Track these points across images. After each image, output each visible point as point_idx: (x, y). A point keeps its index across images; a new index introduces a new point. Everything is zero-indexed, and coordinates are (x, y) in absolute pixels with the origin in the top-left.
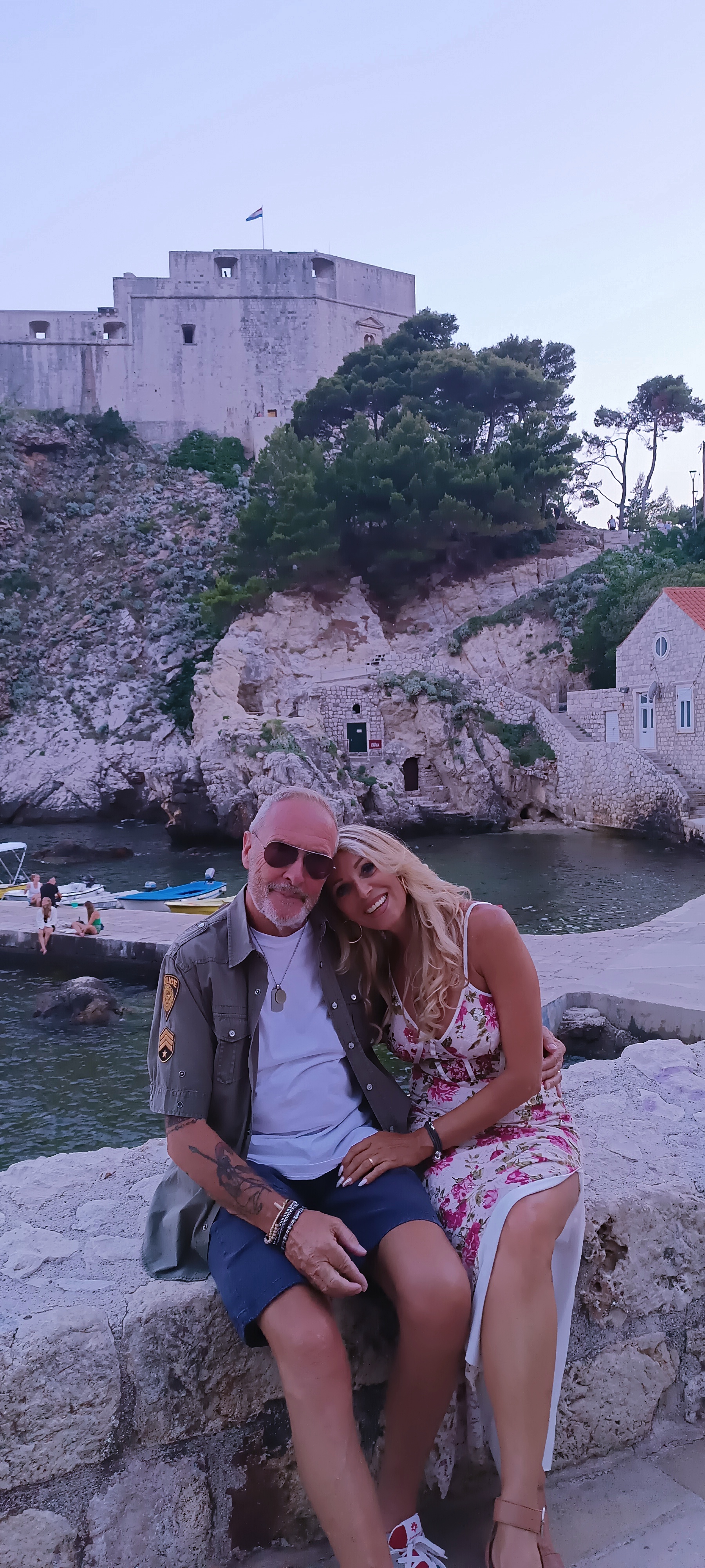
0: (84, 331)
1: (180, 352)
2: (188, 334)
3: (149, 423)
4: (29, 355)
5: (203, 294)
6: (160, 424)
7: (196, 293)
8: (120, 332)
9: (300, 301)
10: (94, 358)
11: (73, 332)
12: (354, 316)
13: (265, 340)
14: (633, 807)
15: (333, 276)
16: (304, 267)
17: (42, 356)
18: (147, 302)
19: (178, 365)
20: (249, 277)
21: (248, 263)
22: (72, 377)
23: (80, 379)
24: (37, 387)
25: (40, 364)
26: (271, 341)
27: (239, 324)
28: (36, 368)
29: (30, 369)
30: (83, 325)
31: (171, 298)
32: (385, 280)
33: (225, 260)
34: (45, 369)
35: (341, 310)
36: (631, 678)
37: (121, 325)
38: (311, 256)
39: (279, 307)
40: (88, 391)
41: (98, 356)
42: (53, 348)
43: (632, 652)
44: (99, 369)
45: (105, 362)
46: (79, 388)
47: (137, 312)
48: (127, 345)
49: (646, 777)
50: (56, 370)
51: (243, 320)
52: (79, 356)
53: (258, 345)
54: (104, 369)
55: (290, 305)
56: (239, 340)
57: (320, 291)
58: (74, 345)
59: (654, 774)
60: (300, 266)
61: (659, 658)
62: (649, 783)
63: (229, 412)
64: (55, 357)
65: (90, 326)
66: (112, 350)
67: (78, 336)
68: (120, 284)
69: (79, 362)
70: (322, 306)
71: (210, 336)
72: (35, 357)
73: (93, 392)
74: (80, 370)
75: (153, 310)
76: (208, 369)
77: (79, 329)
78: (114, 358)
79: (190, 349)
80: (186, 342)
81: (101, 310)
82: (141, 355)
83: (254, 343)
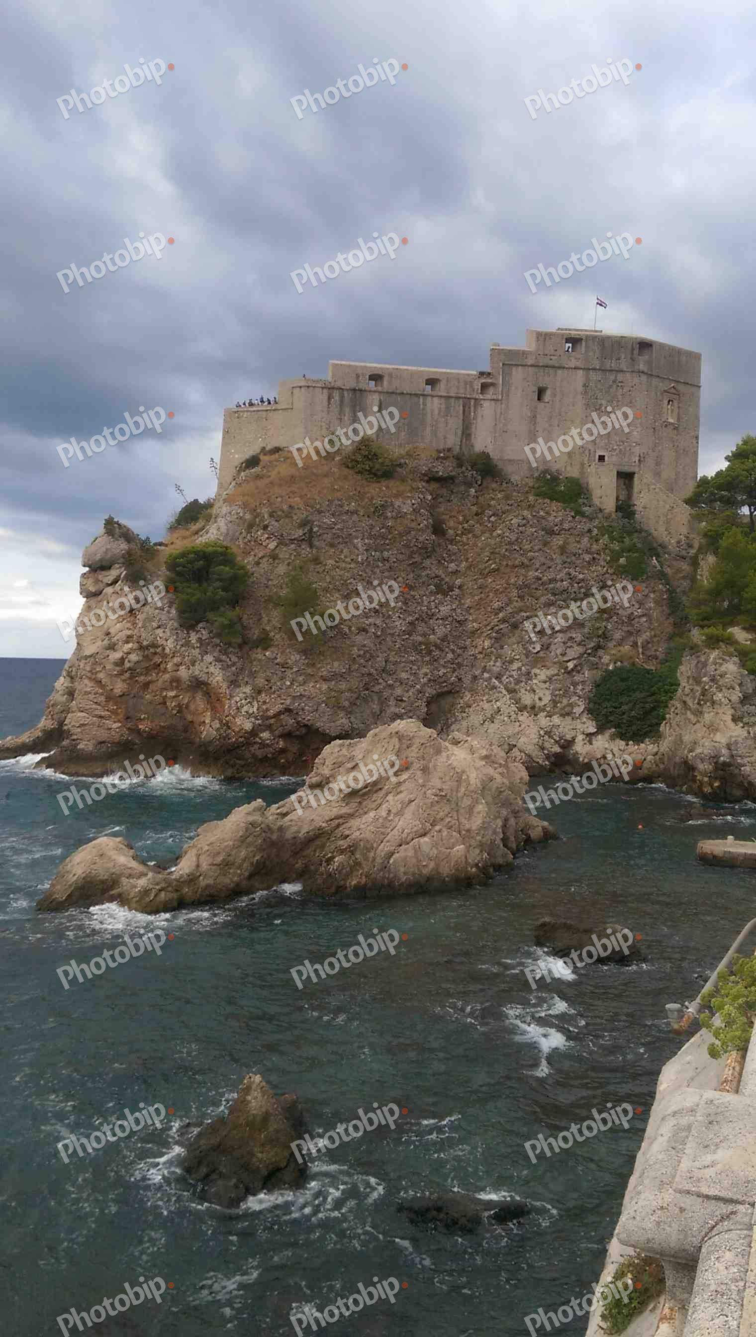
0: (466, 388)
1: (536, 408)
2: (541, 392)
3: (510, 461)
4: (424, 404)
5: (557, 365)
6: (519, 462)
7: (551, 363)
8: (491, 390)
9: (628, 375)
10: (472, 409)
11: (458, 388)
12: (663, 386)
13: (599, 402)
15: (650, 356)
16: (633, 349)
17: (433, 406)
18: (514, 369)
19: (533, 419)
20: (591, 353)
21: (590, 343)
22: (455, 423)
23: (461, 425)
24: (429, 429)
25: (432, 412)
26: (604, 402)
27: (580, 388)
28: (429, 414)
29: (424, 415)
30: (466, 383)
31: (532, 366)
32: (684, 359)
33: (574, 341)
34: (436, 417)
35: (655, 381)
37: (493, 384)
38: (638, 340)
39: (612, 377)
40: (467, 433)
41: (475, 407)
42: (443, 400)
44: (475, 418)
45: (480, 411)
46: (460, 432)
47: (506, 374)
48: (498, 400)
50: (443, 417)
51: (584, 385)
52: (461, 408)
53: (594, 405)
54: (479, 419)
55: (620, 377)
56: (580, 400)
57: (642, 367)
58: (458, 398)
60: (630, 347)
63: (570, 455)
64: (443, 406)
65: (471, 383)
66: (486, 404)
67: (462, 391)
68: (496, 353)
69: (461, 412)
70: (644, 378)
71: (558, 398)
72: (429, 405)
73: (469, 435)
74: (461, 417)
75: (518, 374)
76: (555, 422)
77: (462, 384)
78: (487, 410)
79: (541, 405)
80: (539, 399)
81: (482, 374)
82: (507, 407)
83: (591, 404)
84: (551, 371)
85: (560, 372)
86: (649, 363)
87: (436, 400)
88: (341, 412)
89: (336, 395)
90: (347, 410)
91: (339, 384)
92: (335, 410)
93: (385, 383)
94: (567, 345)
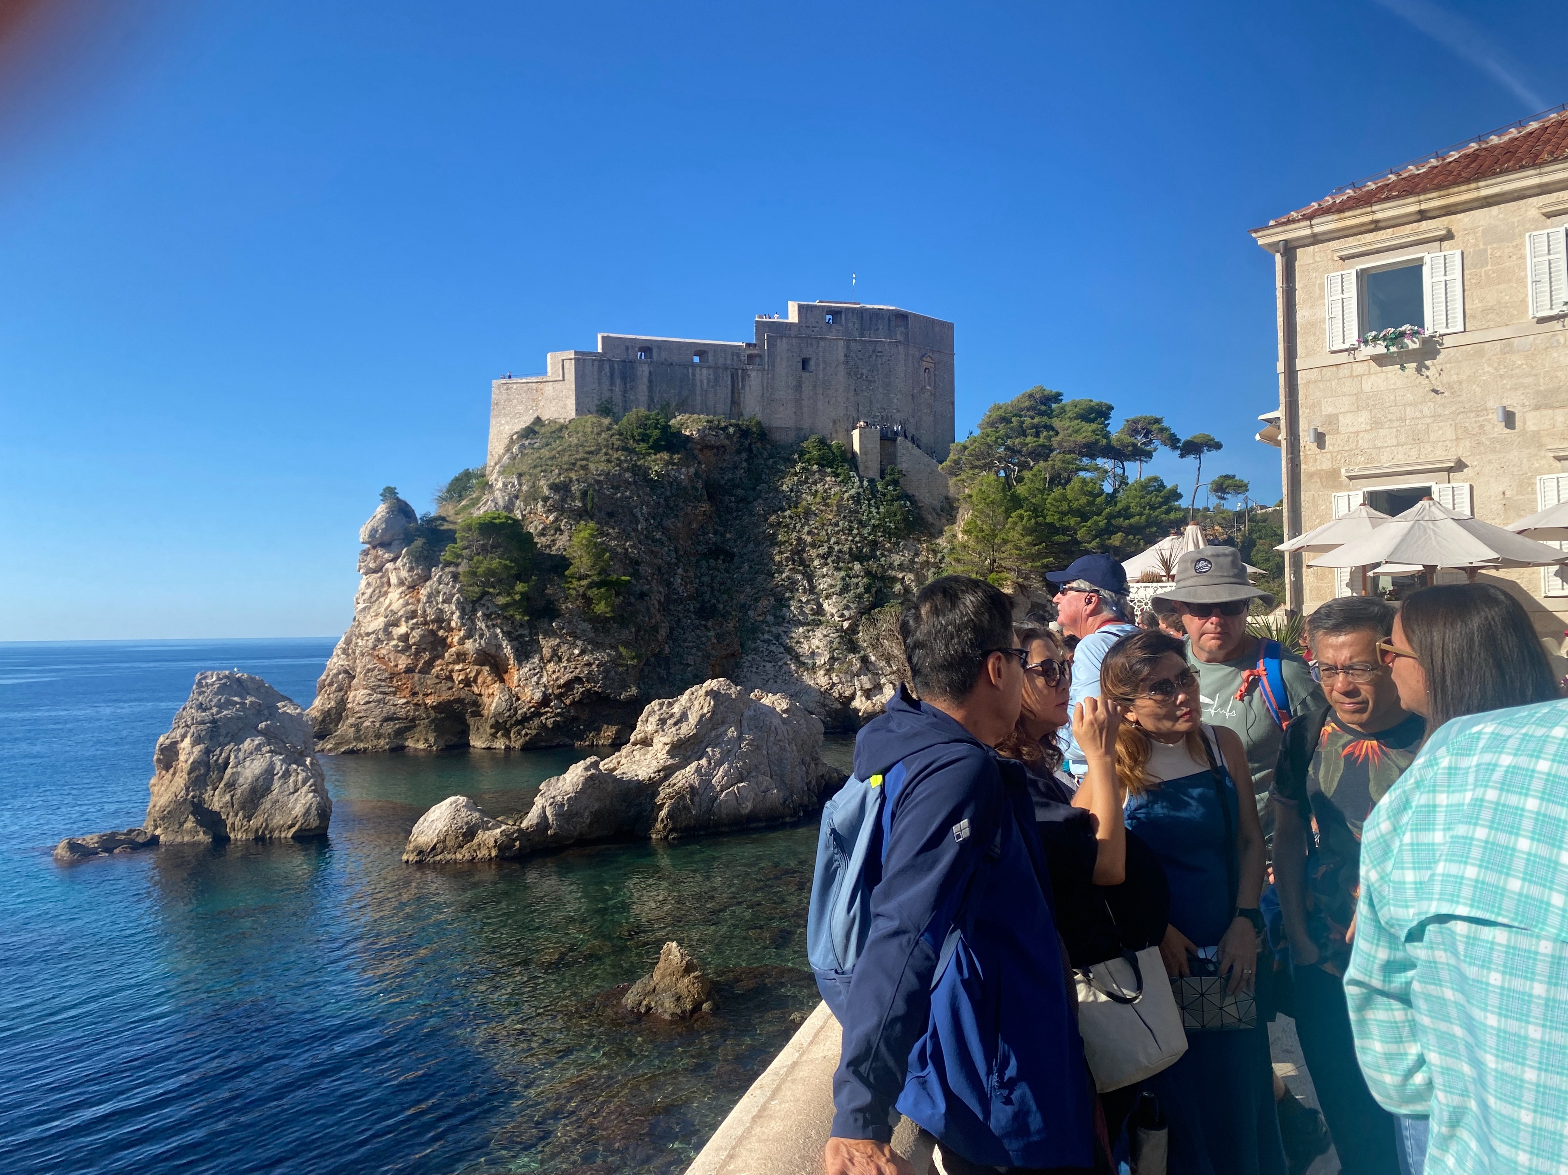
0: (734, 359)
1: (801, 377)
2: (805, 363)
3: (778, 427)
4: (694, 375)
5: (819, 336)
6: (786, 429)
7: (813, 334)
8: (758, 360)
10: (740, 379)
11: (725, 359)
12: (918, 355)
13: (860, 371)
15: (907, 327)
16: (889, 320)
17: (703, 375)
18: (779, 340)
19: (799, 387)
20: (850, 325)
21: (850, 315)
22: (724, 392)
23: (730, 395)
24: (699, 398)
25: (701, 382)
26: (865, 371)
27: (842, 358)
28: (698, 384)
29: (694, 385)
30: (733, 354)
31: (798, 338)
32: (937, 329)
33: (836, 313)
34: (705, 386)
35: (911, 351)
37: (760, 356)
38: (895, 313)
39: (871, 348)
40: (735, 401)
41: (743, 378)
42: (711, 371)
44: (743, 387)
45: (747, 381)
46: (729, 401)
47: (772, 346)
48: (764, 371)
50: (713, 384)
51: (846, 356)
52: (729, 378)
53: (856, 375)
54: (747, 389)
55: (879, 348)
56: (842, 371)
57: (899, 338)
58: (725, 368)
60: (887, 319)
63: (834, 422)
64: (712, 377)
65: (738, 355)
66: (753, 374)
67: (729, 362)
68: (761, 327)
69: (729, 382)
70: (901, 348)
71: (821, 367)
72: (698, 374)
73: (739, 404)
74: (730, 387)
75: (783, 345)
76: (820, 391)
77: (730, 357)
78: (755, 379)
79: (806, 375)
80: (803, 369)
81: (748, 345)
82: (773, 378)
83: (853, 373)
84: (814, 342)
85: (822, 343)
86: (906, 335)
87: (704, 371)
88: (612, 384)
89: (608, 367)
90: (617, 380)
91: (608, 356)
92: (606, 382)
93: (655, 355)
94: (828, 317)
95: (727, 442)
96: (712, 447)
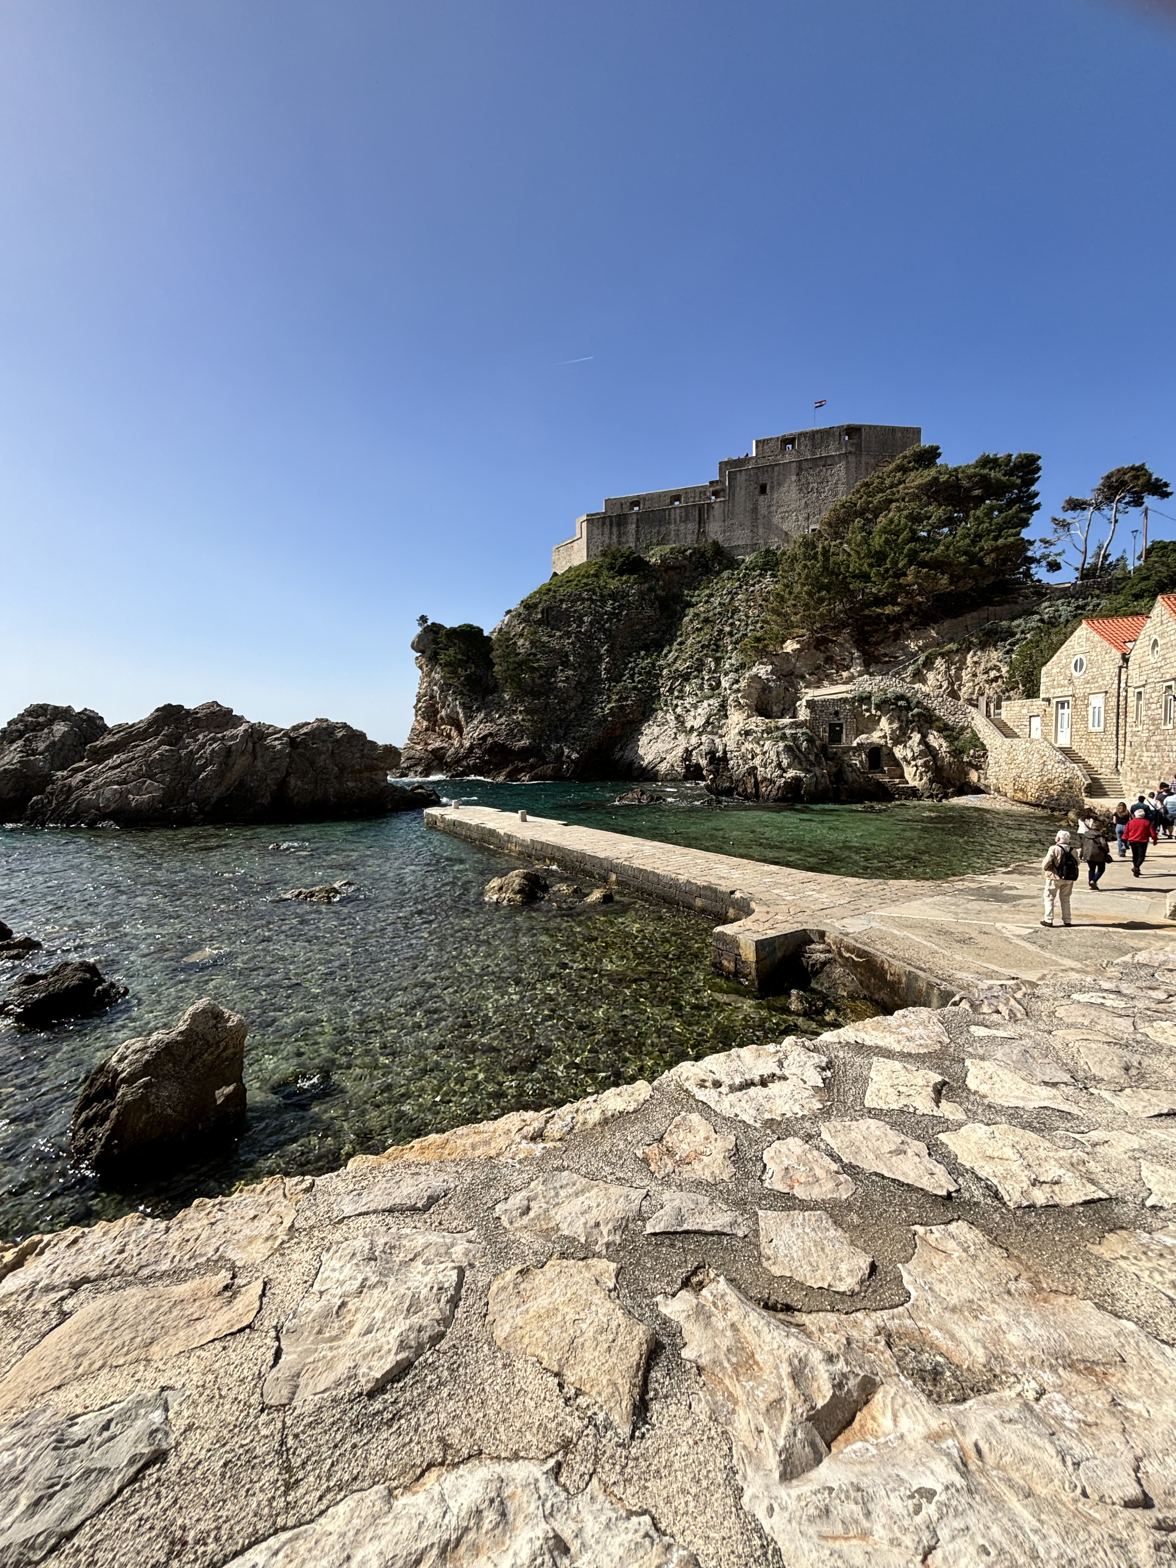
0: (701, 497)
1: (757, 501)
2: (763, 489)
4: (670, 515)
5: (773, 463)
6: (742, 546)
7: (770, 463)
8: (720, 493)
9: (836, 458)
10: (706, 512)
11: (695, 499)
12: (874, 462)
13: (811, 485)
14: (1044, 787)
15: (860, 438)
16: (841, 436)
17: (676, 515)
18: (739, 474)
19: (755, 508)
20: (803, 448)
21: (803, 439)
22: (693, 526)
23: (697, 527)
24: (673, 533)
25: (675, 520)
26: (815, 485)
27: (794, 478)
28: (673, 523)
29: (670, 524)
30: (700, 494)
31: (753, 469)
32: (899, 435)
33: (787, 441)
34: (678, 523)
35: (865, 459)
36: (1052, 691)
37: (722, 490)
38: (846, 427)
39: (822, 463)
40: (702, 531)
41: (708, 510)
42: (683, 510)
43: (1054, 671)
44: (708, 519)
45: (712, 513)
46: (696, 532)
47: (732, 480)
48: (725, 501)
49: (1056, 765)
50: (684, 523)
51: (798, 475)
52: (697, 512)
53: (807, 489)
54: (711, 518)
55: (830, 461)
56: (794, 489)
57: (851, 449)
58: (694, 506)
59: (1064, 763)
60: (837, 435)
61: (1076, 674)
62: (1059, 770)
63: (786, 534)
64: (684, 515)
65: (705, 492)
66: (716, 506)
67: (698, 499)
68: (723, 465)
69: (697, 516)
70: (852, 459)
71: (776, 489)
72: (673, 516)
73: (704, 532)
74: (697, 520)
75: (741, 478)
76: (774, 508)
77: (698, 496)
78: (718, 510)
79: (762, 498)
80: (760, 493)
81: (712, 483)
82: (733, 506)
83: (804, 488)
84: (769, 469)
85: (776, 468)
86: (859, 445)
87: (676, 511)
88: (611, 533)
89: (608, 521)
90: (615, 529)
91: (609, 514)
92: (607, 533)
93: (641, 506)
94: (787, 446)
95: (686, 562)
96: (673, 568)
